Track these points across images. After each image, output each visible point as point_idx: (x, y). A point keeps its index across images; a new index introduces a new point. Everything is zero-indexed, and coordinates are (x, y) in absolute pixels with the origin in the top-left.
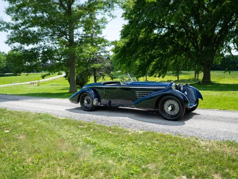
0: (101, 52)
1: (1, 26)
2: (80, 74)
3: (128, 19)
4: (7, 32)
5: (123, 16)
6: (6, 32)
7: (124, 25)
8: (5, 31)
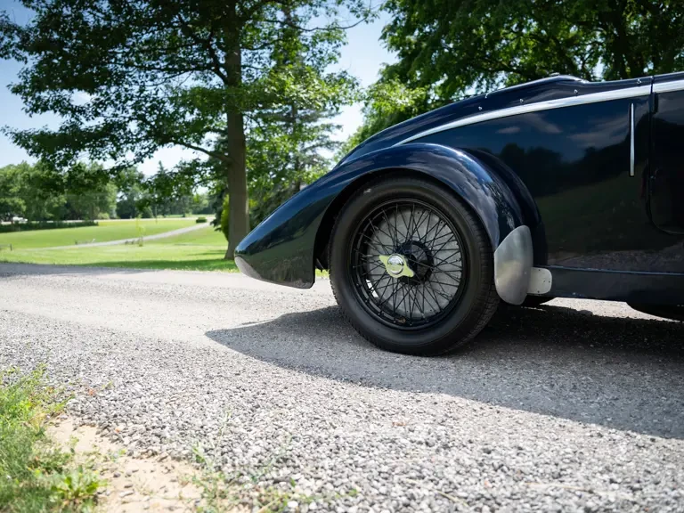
0: (317, 145)
1: (2, 39)
2: (258, 209)
3: (398, 49)
4: (26, 62)
5: (384, 37)
6: (22, 63)
7: (384, 68)
8: (19, 58)
